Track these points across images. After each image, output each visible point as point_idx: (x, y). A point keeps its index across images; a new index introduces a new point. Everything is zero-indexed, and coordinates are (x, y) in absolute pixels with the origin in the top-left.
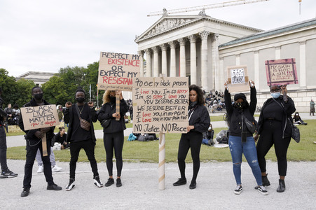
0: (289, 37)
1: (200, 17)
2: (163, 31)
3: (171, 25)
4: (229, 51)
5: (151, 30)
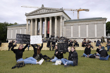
0: (91, 22)
1: (61, 10)
2: (41, 13)
3: (45, 11)
4: (68, 23)
5: (35, 12)
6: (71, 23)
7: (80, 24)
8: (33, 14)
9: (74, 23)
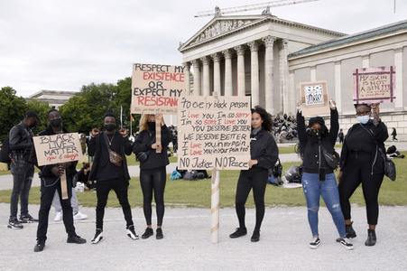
0: (381, 43)
1: (264, 18)
2: (215, 36)
3: (226, 28)
4: (301, 61)
5: (200, 36)
6: (309, 59)
7: (339, 59)
8: (197, 43)
9: (320, 57)
